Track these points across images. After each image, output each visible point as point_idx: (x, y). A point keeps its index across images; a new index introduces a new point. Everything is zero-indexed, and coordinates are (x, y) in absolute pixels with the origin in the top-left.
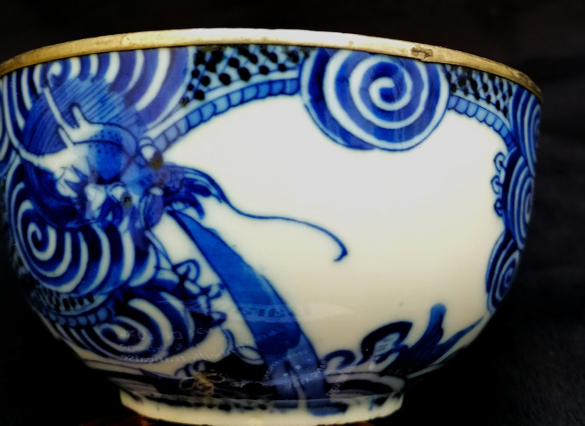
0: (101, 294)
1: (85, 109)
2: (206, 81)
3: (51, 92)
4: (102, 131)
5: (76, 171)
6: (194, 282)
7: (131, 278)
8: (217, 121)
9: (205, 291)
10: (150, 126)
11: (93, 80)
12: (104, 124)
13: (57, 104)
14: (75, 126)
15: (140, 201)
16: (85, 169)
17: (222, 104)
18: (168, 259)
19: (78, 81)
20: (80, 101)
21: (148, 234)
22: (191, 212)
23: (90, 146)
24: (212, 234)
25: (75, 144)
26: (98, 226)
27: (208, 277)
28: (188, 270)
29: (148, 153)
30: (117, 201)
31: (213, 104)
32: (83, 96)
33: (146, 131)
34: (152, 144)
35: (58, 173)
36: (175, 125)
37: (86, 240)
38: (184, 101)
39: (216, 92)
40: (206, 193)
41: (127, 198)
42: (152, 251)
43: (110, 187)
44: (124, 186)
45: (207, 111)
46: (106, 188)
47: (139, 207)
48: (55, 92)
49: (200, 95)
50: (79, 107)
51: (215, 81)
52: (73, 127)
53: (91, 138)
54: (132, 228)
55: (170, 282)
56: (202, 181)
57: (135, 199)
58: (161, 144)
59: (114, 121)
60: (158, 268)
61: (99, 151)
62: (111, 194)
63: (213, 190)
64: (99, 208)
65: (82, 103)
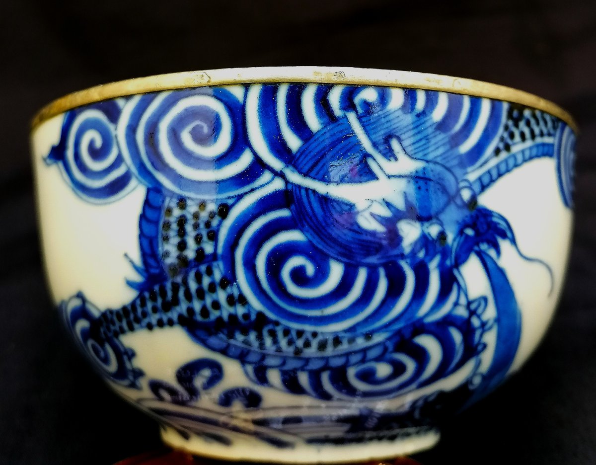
0: (387, 331)
1: (406, 143)
2: (512, 136)
3: (359, 118)
4: (424, 169)
5: (388, 205)
6: (479, 317)
7: (427, 315)
8: (516, 172)
9: (483, 325)
10: (469, 169)
11: (418, 115)
12: (427, 161)
13: (367, 132)
14: (392, 159)
15: (454, 240)
16: (400, 204)
17: (520, 158)
18: (466, 295)
19: (400, 113)
20: (401, 134)
21: (456, 272)
22: (492, 253)
23: (409, 182)
24: (502, 272)
25: (389, 177)
26: (407, 262)
27: (490, 313)
28: (479, 305)
29: (466, 195)
30: (432, 238)
31: (514, 156)
32: (405, 130)
33: (466, 173)
34: (470, 187)
35: (360, 205)
36: (489, 172)
37: (388, 276)
38: (497, 152)
39: (517, 147)
40: (504, 236)
41: (442, 235)
42: (455, 288)
43: (426, 224)
44: (441, 224)
45: (511, 162)
46: (422, 225)
47: (453, 245)
48: (364, 120)
49: (507, 148)
50: (400, 140)
51: (517, 138)
52: (390, 160)
53: (411, 173)
54: (441, 266)
55: (460, 318)
56: (503, 225)
57: (450, 237)
58: (477, 187)
59: (439, 160)
60: (456, 304)
61: (419, 188)
62: (426, 231)
63: (509, 234)
64: (411, 244)
65: (403, 137)
